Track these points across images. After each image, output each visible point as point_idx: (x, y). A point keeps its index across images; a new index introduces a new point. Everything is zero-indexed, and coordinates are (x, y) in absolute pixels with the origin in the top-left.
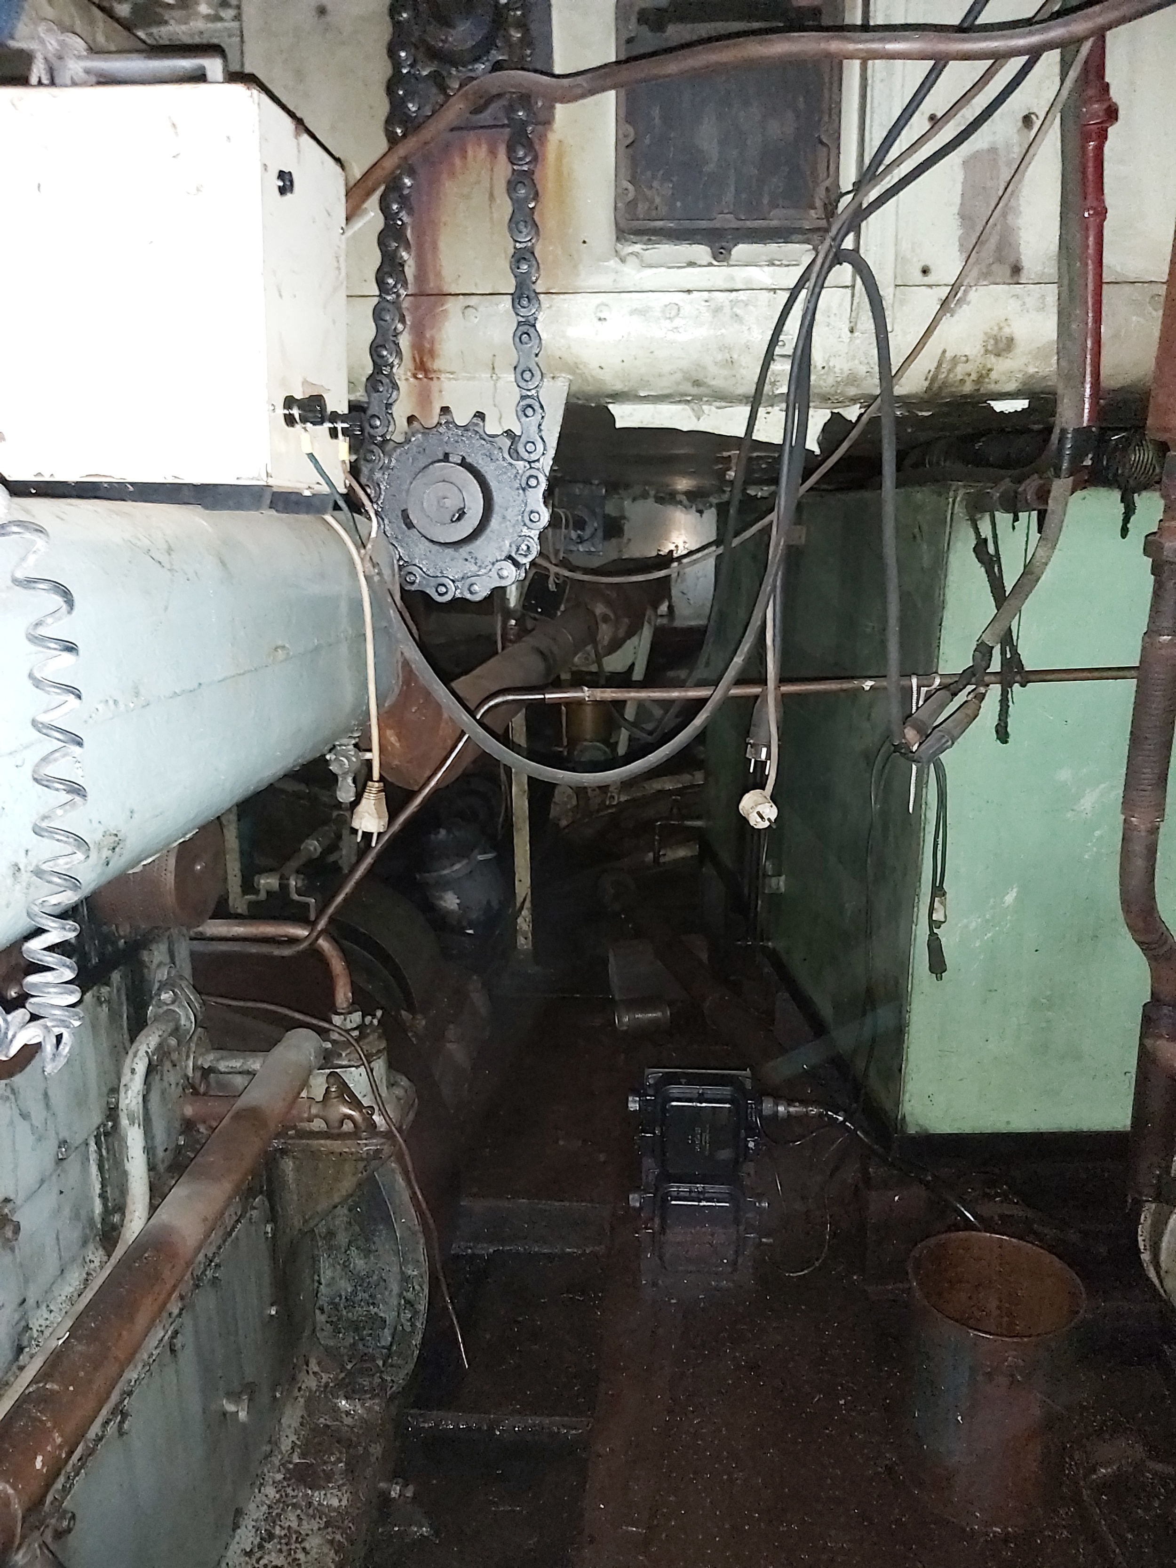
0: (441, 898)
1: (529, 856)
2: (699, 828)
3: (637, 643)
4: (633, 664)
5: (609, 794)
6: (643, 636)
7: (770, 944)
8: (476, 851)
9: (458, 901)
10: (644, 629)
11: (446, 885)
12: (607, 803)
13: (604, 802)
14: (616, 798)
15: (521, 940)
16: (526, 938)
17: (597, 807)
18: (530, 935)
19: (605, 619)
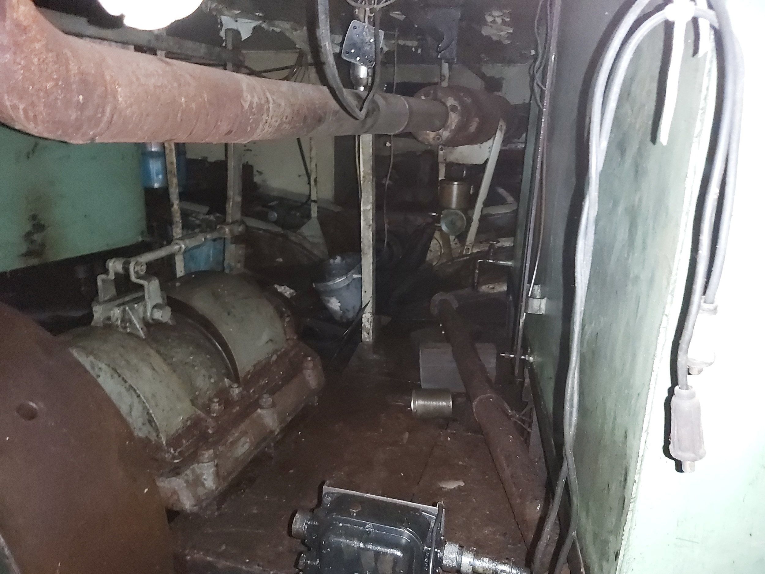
0: (329, 302)
1: (372, 274)
2: (508, 267)
3: (491, 144)
4: (488, 159)
5: (466, 247)
6: (496, 138)
7: (531, 358)
8: (353, 271)
9: (339, 304)
10: (497, 135)
11: (332, 293)
12: (464, 252)
13: (462, 252)
14: (470, 249)
15: (365, 335)
16: (368, 334)
17: (457, 255)
18: (371, 331)
19: (454, 109)
